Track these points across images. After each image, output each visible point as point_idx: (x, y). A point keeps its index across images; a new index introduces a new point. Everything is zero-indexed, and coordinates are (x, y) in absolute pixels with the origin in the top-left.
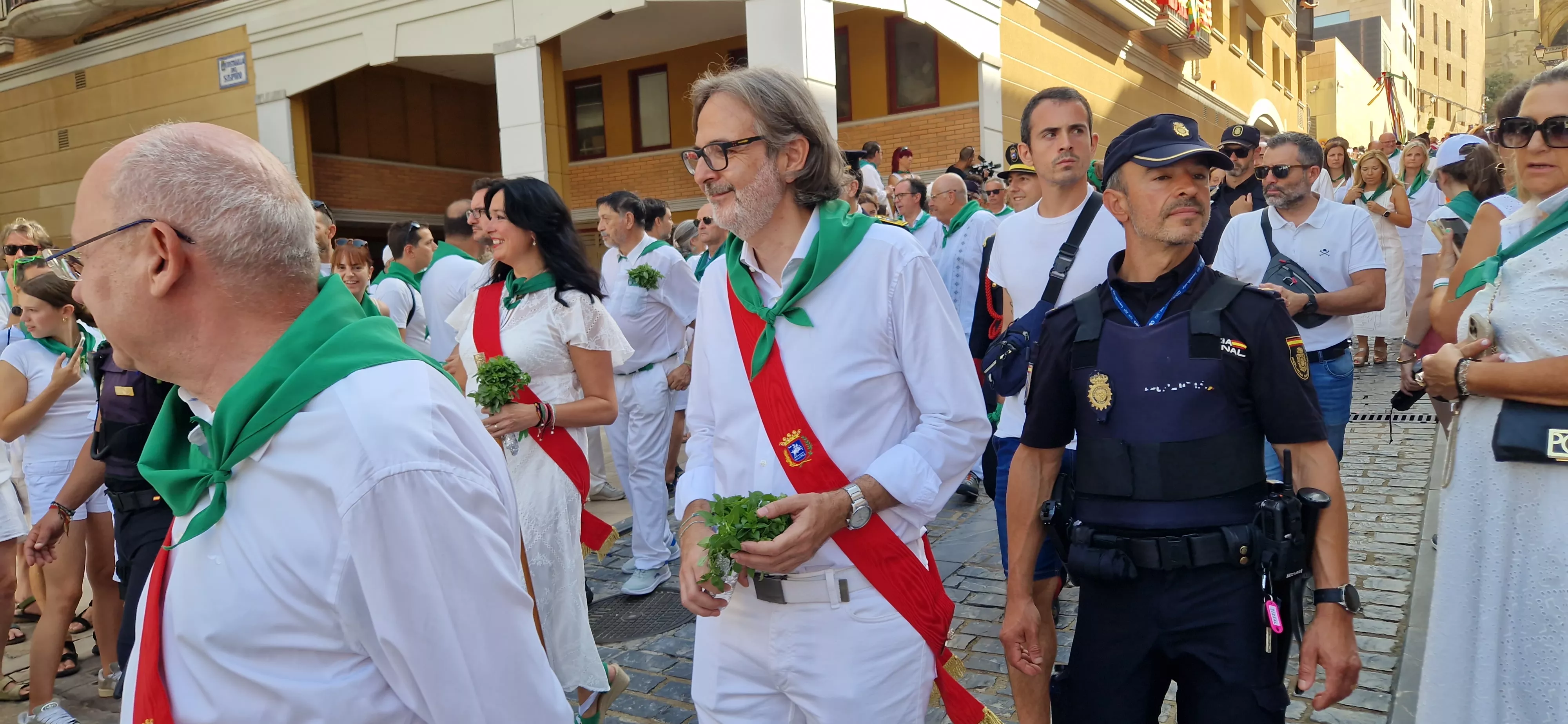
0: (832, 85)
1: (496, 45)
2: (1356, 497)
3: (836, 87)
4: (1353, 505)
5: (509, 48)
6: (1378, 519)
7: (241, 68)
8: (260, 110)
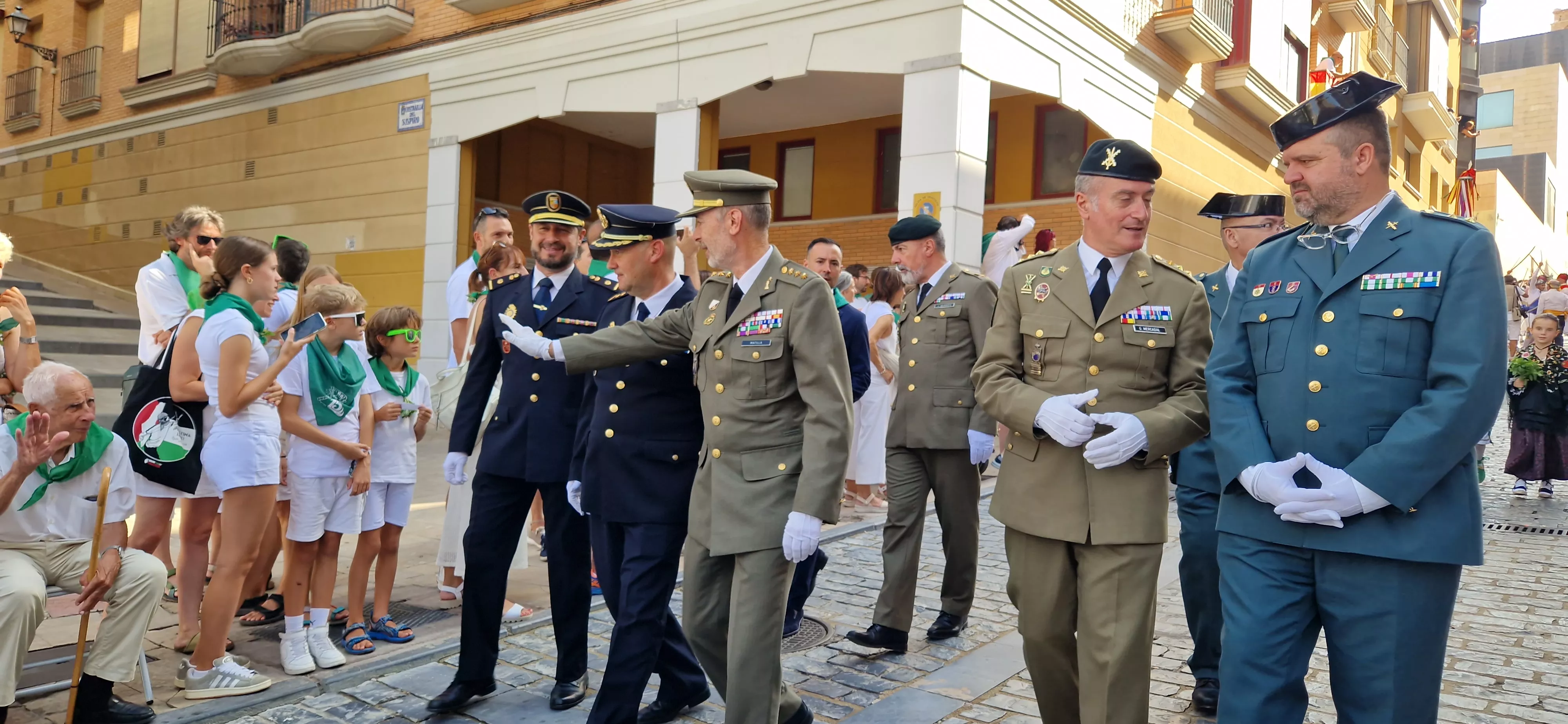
0: (982, 161)
1: (660, 105)
2: (1529, 601)
3: (987, 163)
4: (1527, 607)
5: (671, 108)
6: (1555, 622)
7: (419, 114)
8: (432, 152)
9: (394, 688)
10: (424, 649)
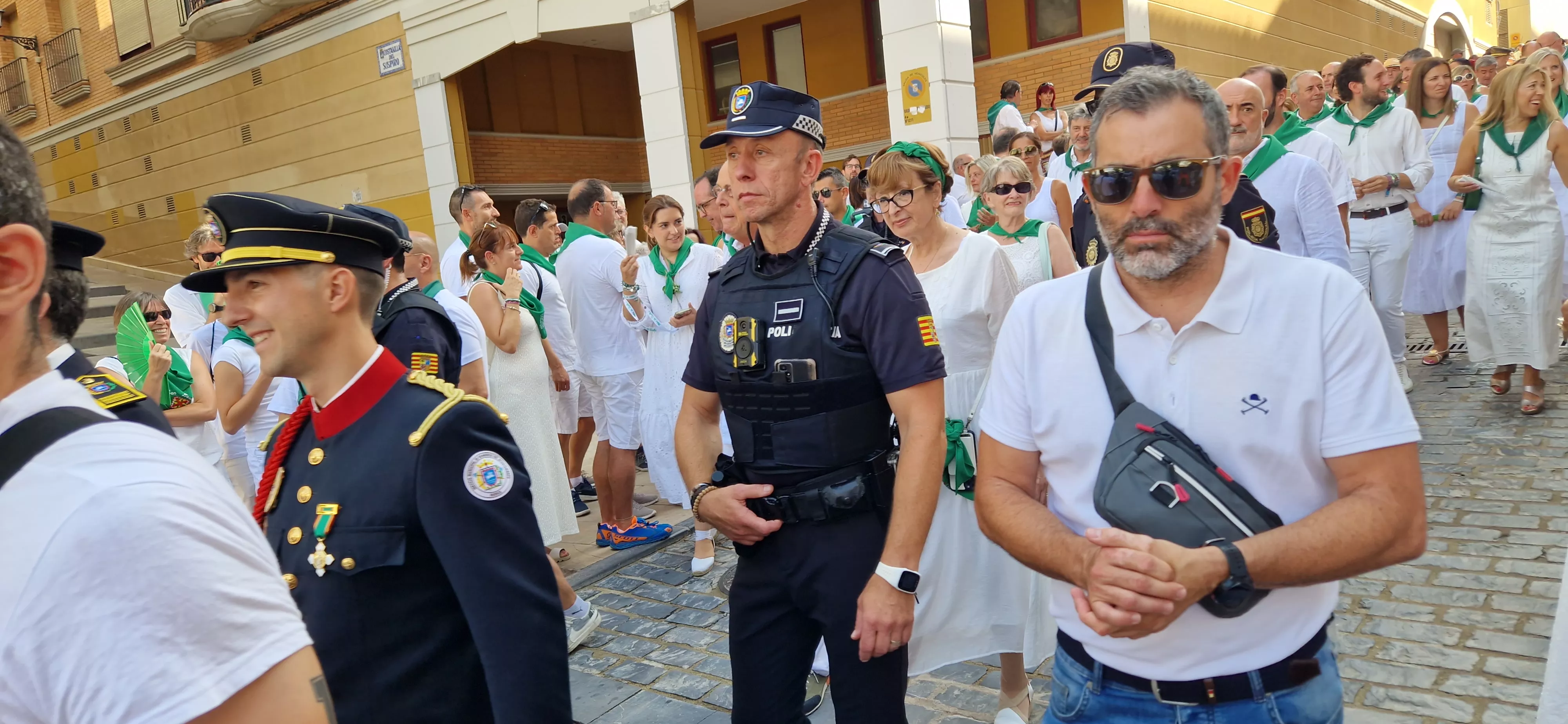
0: (966, 26)
1: (633, 14)
3: (971, 27)
5: (644, 15)
7: (398, 55)
8: (418, 94)
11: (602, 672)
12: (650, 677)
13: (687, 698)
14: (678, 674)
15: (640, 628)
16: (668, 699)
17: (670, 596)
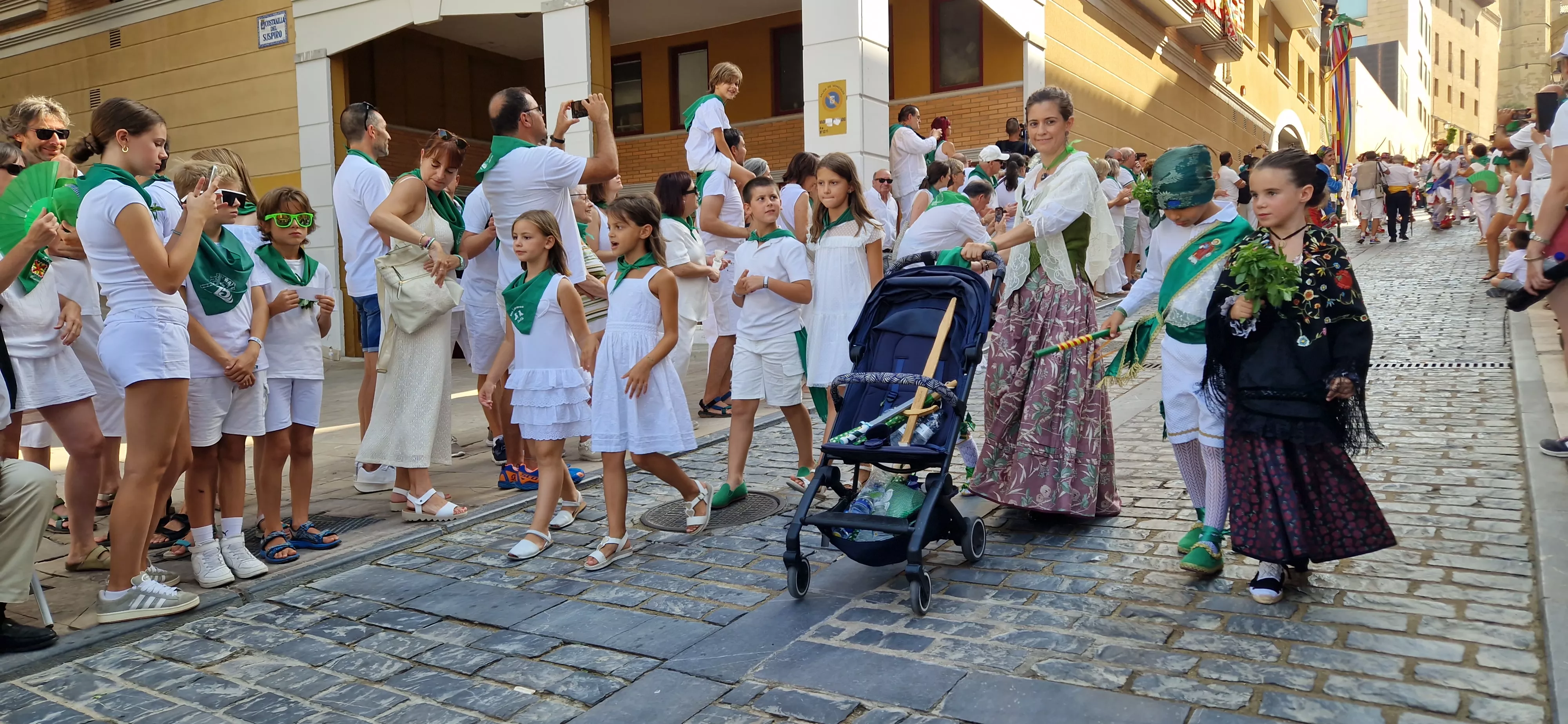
0: (884, 47)
1: (545, 4)
3: (889, 49)
7: (281, 27)
8: (299, 68)
9: (326, 592)
10: (353, 552)
11: (519, 586)
12: (576, 590)
13: (622, 606)
14: (609, 586)
15: (558, 552)
16: (599, 607)
17: (586, 529)
